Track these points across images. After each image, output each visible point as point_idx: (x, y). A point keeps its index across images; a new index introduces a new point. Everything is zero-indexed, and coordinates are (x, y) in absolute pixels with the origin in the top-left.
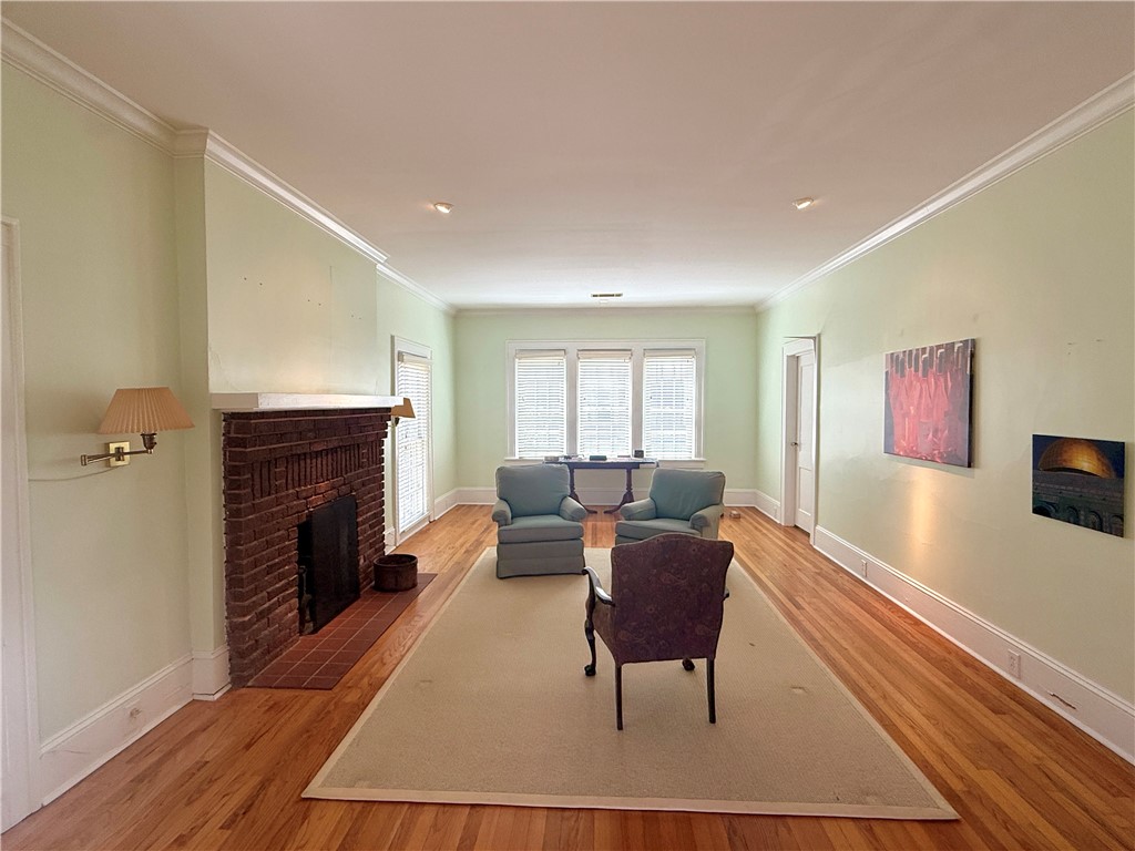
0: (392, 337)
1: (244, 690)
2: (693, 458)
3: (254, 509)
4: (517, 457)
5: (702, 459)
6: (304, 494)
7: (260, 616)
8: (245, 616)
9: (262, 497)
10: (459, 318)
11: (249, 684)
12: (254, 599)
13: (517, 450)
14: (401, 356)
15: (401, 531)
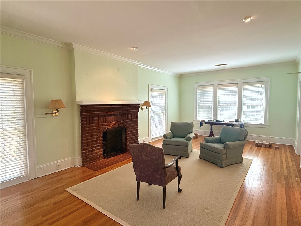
0: (148, 85)
1: (84, 167)
2: (263, 123)
3: (87, 127)
4: (197, 120)
5: (267, 124)
6: (105, 125)
7: (89, 152)
8: (84, 151)
9: (90, 124)
10: (181, 77)
11: (85, 166)
12: (87, 147)
13: (197, 117)
14: (151, 90)
15: (151, 138)
